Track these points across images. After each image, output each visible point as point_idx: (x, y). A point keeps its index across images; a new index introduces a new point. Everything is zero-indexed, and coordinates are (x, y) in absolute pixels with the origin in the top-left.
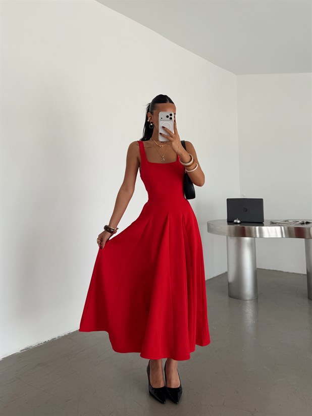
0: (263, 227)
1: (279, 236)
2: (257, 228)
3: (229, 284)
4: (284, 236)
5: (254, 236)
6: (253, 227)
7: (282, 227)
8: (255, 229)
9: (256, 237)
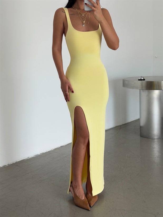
3: (141, 127)
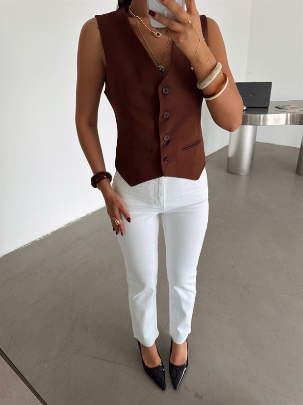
0: (267, 115)
1: (283, 123)
2: (262, 115)
4: (289, 123)
5: (258, 124)
6: (258, 115)
7: (289, 115)
8: (260, 117)
9: (259, 125)
